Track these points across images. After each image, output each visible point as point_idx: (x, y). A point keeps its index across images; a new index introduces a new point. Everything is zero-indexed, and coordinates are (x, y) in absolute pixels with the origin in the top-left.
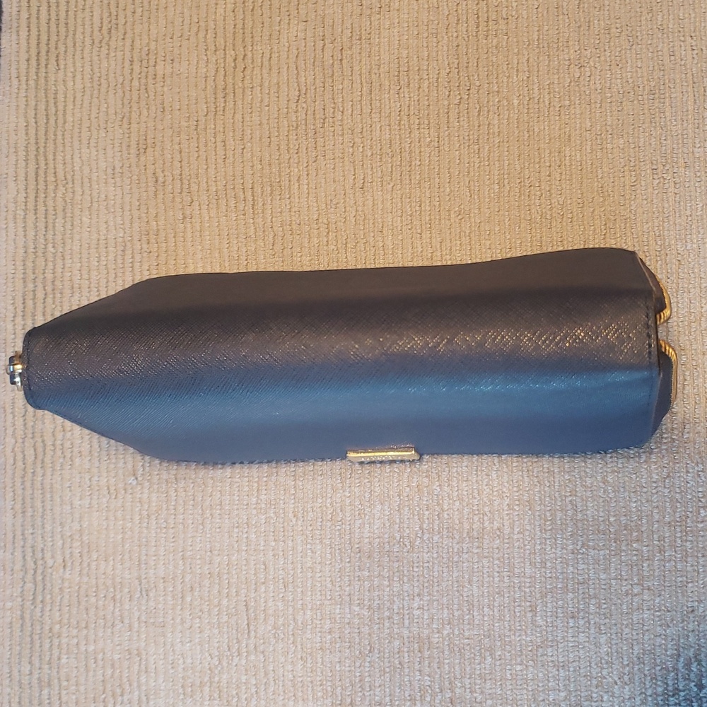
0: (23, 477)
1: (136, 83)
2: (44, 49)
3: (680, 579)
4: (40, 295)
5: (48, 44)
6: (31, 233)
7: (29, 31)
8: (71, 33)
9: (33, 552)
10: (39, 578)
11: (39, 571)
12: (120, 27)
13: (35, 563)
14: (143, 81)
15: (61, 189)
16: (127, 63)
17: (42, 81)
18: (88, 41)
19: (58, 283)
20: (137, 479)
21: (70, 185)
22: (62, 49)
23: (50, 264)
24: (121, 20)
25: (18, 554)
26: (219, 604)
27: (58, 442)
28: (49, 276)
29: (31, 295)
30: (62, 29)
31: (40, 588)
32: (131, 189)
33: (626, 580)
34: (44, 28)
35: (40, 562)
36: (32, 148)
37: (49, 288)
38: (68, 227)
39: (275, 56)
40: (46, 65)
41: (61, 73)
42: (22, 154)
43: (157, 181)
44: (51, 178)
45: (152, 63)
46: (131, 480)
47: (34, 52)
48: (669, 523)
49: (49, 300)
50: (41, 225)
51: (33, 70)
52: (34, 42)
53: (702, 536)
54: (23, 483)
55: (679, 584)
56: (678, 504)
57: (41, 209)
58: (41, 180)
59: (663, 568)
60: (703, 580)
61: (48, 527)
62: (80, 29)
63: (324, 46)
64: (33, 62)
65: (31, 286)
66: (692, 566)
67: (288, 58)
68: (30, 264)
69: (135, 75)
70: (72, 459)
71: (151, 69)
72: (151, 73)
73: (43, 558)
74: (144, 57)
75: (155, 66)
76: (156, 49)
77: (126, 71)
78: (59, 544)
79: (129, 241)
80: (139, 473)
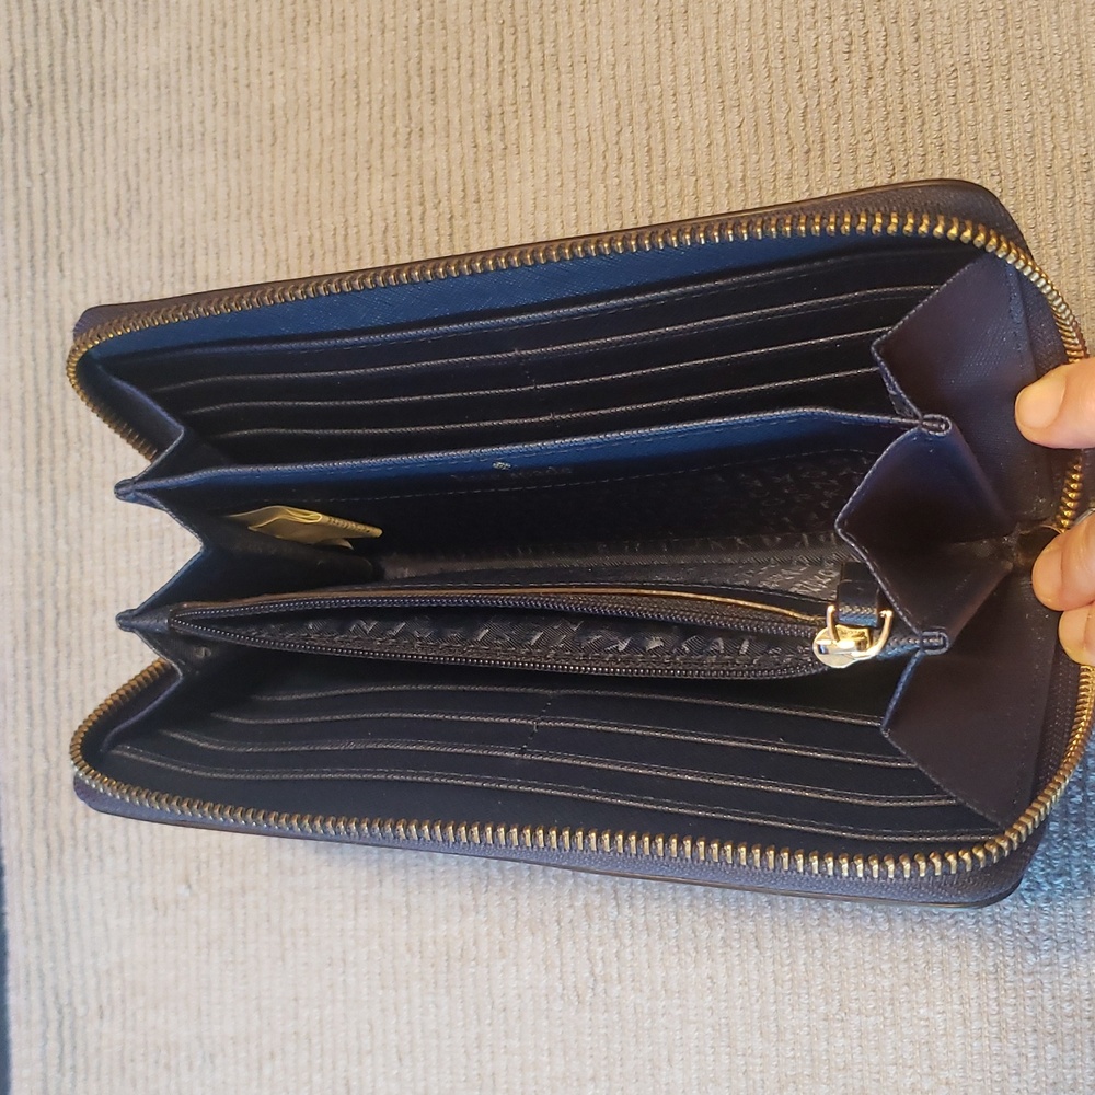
0: (34, 885)
2: (39, 248)
3: (996, 1069)
4: (50, 615)
5: (45, 242)
6: (33, 526)
7: (18, 225)
8: (77, 222)
9: (57, 996)
10: (66, 1033)
11: (67, 1023)
12: (144, 206)
13: (60, 1012)
15: (74, 456)
16: (155, 261)
17: (40, 297)
18: (101, 229)
19: (74, 596)
20: (190, 887)
21: (86, 449)
22: (65, 246)
23: (63, 569)
24: (144, 196)
25: (35, 997)
26: (310, 1081)
27: (80, 834)
28: (62, 586)
29: (35, 618)
30: (65, 217)
31: (68, 1048)
33: (910, 1067)
34: (38, 218)
35: (66, 1010)
36: (30, 397)
37: (62, 604)
38: (86, 510)
39: (352, 231)
40: (45, 273)
41: (67, 284)
42: (16, 407)
44: (59, 441)
45: (188, 259)
46: (182, 889)
47: (25, 254)
48: (978, 974)
49: (63, 622)
50: (47, 511)
51: (26, 283)
52: (24, 241)
53: (1031, 998)
54: (34, 895)
55: (996, 1078)
56: (991, 944)
57: (47, 488)
58: (45, 444)
59: (970, 1049)
60: (1034, 1071)
61: (75, 960)
62: (89, 214)
63: (424, 213)
64: (26, 271)
65: (36, 604)
66: (1017, 1047)
67: (371, 234)
68: (33, 572)
69: (167, 278)
70: (101, 859)
71: (188, 268)
72: (188, 274)
73: (71, 1004)
74: (177, 250)
75: (193, 263)
76: (193, 237)
77: (155, 274)
78: (92, 983)
79: (168, 529)
80: (193, 878)
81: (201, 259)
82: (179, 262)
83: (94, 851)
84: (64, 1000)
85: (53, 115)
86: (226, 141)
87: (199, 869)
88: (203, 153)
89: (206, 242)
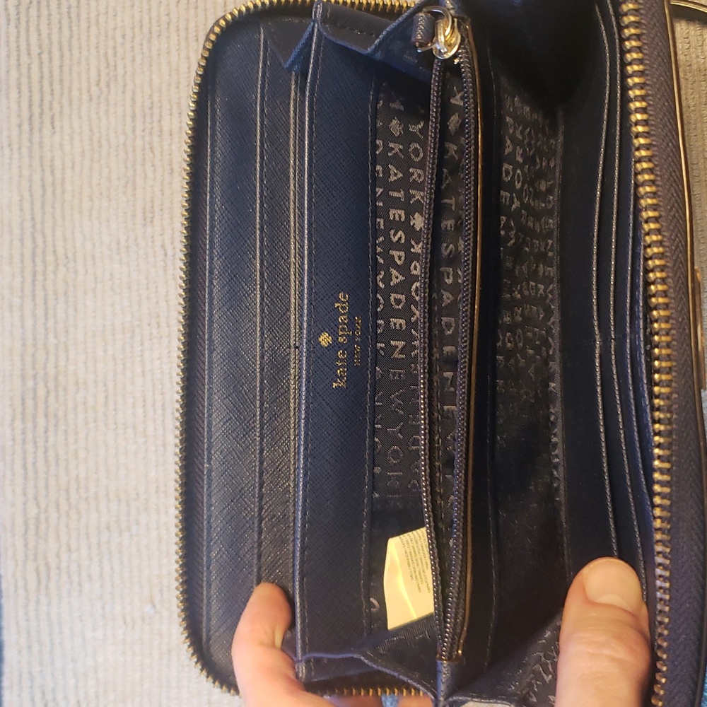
0: (26, 606)
1: (139, 142)
2: (36, 110)
4: (41, 392)
5: (41, 105)
6: (29, 323)
7: (19, 92)
8: (66, 91)
9: (43, 693)
12: (120, 80)
14: (147, 139)
15: (62, 270)
16: (129, 120)
17: (36, 148)
18: (85, 97)
19: (61, 379)
20: (154, 606)
21: (71, 264)
22: (56, 107)
23: (52, 359)
24: (120, 71)
25: (26, 695)
27: (64, 565)
28: (51, 371)
29: (30, 395)
30: (56, 87)
32: (138, 265)
34: (36, 87)
36: (28, 224)
37: (51, 385)
38: (71, 312)
40: (41, 129)
41: (57, 137)
42: (16, 231)
43: (166, 255)
44: (50, 258)
45: (156, 118)
46: (148, 608)
47: (25, 114)
49: (52, 398)
50: (40, 312)
51: (25, 136)
52: (25, 104)
54: (26, 614)
57: (40, 294)
58: (39, 260)
61: (58, 665)
62: (76, 86)
64: (26, 127)
65: (30, 384)
68: (29, 359)
69: (139, 132)
70: (80, 584)
71: (156, 125)
72: (156, 130)
73: (54, 699)
74: (147, 111)
75: (160, 121)
76: (160, 101)
77: (128, 129)
78: (72, 682)
79: (138, 325)
80: (157, 599)
81: (166, 117)
82: (148, 119)
83: (75, 579)
84: (49, 696)
85: (49, 9)
86: (187, 29)
87: (161, 591)
88: (168, 38)
89: (171, 105)
